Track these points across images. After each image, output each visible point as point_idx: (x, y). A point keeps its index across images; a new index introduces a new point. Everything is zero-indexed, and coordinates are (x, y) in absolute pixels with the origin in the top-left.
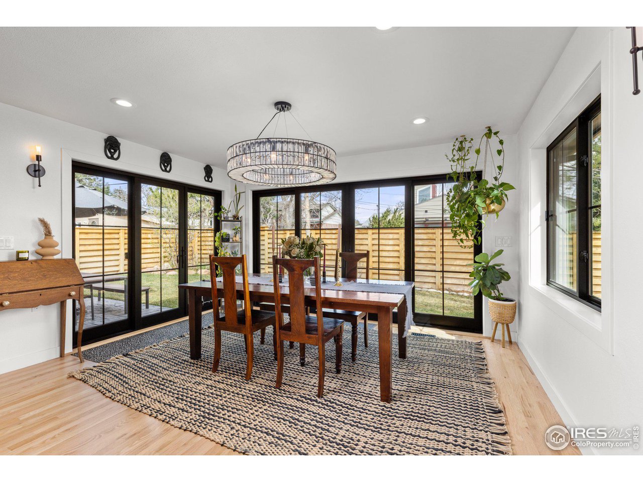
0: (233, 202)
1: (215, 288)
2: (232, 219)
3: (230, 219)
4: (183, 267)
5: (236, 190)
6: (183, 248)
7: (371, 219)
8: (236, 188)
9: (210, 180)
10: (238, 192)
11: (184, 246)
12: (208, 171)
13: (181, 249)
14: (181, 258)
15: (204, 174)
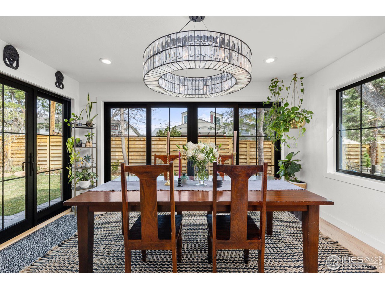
0: (84, 110)
1: (126, 201)
2: (85, 126)
3: (83, 126)
4: (31, 175)
5: (89, 100)
6: (31, 154)
7: (158, 131)
8: (88, 98)
9: (61, 86)
10: (90, 102)
11: (32, 152)
12: (59, 77)
13: (29, 155)
14: (29, 165)
15: (55, 80)
